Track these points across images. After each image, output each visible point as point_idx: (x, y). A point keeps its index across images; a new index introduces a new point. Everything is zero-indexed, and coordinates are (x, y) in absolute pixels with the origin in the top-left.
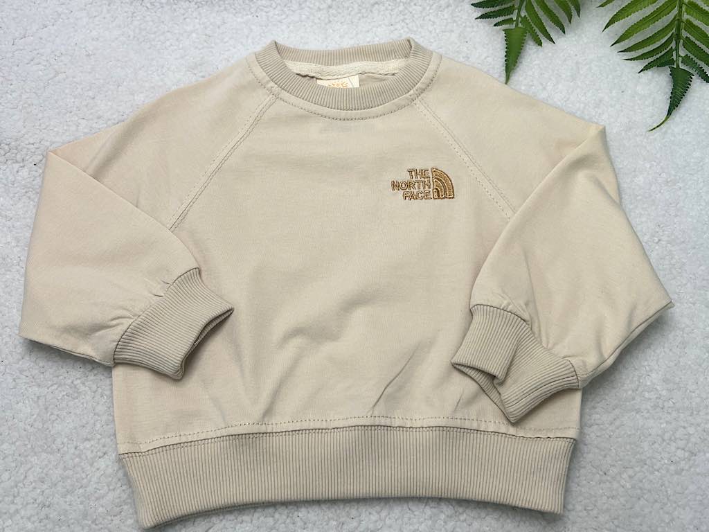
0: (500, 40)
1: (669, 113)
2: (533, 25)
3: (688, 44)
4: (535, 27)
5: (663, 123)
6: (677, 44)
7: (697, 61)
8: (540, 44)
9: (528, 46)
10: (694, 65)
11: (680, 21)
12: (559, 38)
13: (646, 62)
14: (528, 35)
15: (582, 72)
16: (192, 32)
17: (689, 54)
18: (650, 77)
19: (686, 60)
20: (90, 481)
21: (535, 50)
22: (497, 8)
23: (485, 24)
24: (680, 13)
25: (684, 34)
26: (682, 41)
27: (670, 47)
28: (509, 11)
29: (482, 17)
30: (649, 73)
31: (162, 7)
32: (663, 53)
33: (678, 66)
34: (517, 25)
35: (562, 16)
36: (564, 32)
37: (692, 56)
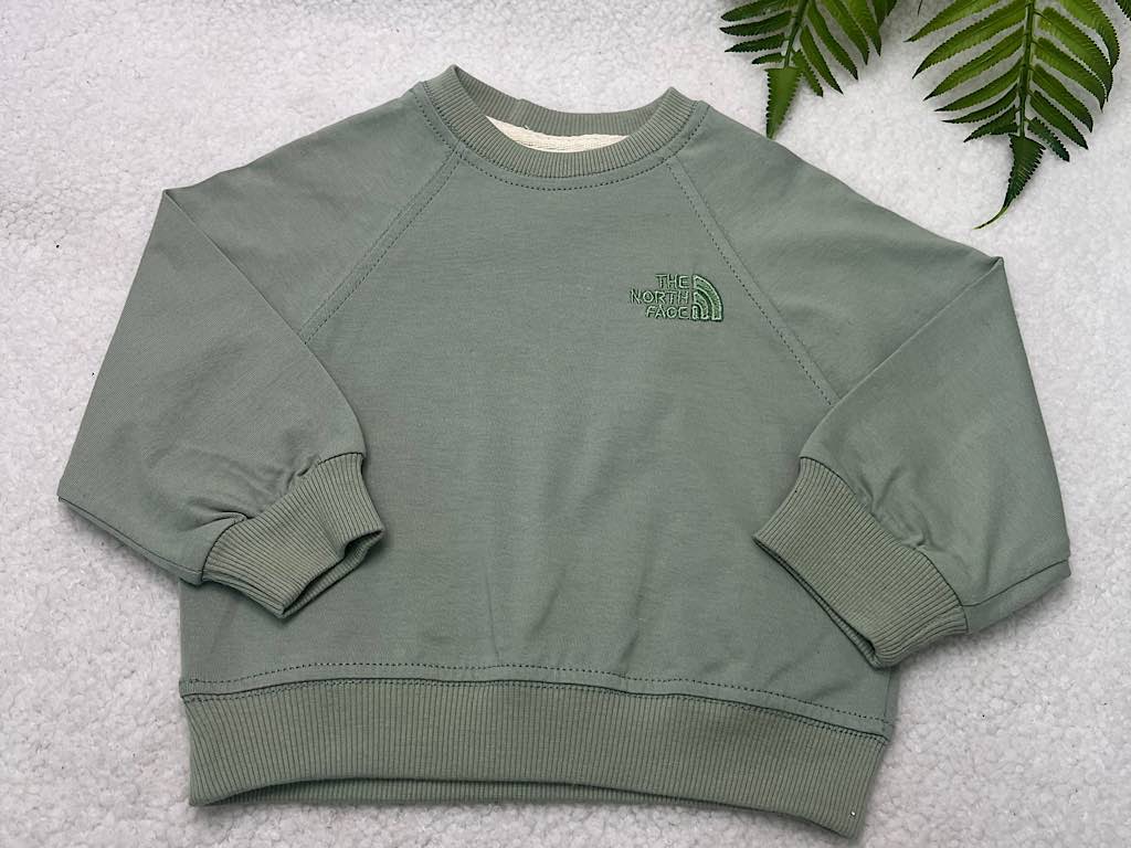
0: (760, 84)
1: (1007, 203)
2: (810, 65)
3: (1038, 101)
4: (813, 68)
5: (997, 217)
6: (1022, 102)
7: (1050, 127)
8: (820, 93)
9: (801, 93)
10: (1045, 134)
11: (1027, 67)
12: (848, 84)
13: (975, 126)
14: (802, 79)
15: (879, 137)
16: (298, 50)
17: (1040, 117)
18: (981, 148)
19: (1035, 126)
20: (110, 712)
21: (812, 101)
22: (759, 37)
23: (739, 59)
24: (1027, 55)
25: (1033, 86)
26: (1029, 98)
27: (1011, 106)
28: (776, 42)
29: (735, 49)
30: (980, 142)
31: (254, 11)
32: (1000, 114)
33: (1023, 134)
34: (787, 63)
35: (854, 53)
36: (857, 78)
37: (1043, 120)
